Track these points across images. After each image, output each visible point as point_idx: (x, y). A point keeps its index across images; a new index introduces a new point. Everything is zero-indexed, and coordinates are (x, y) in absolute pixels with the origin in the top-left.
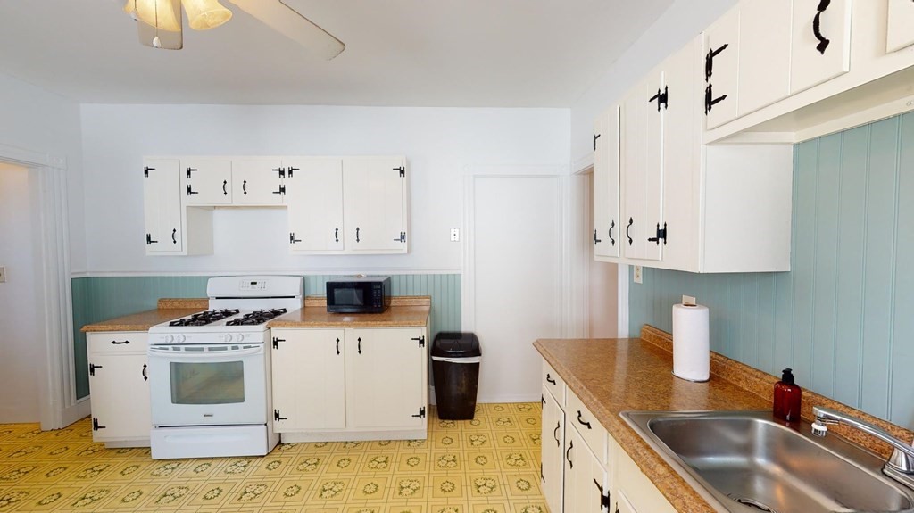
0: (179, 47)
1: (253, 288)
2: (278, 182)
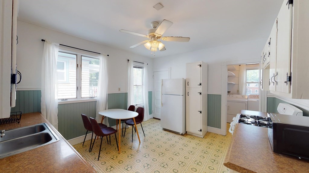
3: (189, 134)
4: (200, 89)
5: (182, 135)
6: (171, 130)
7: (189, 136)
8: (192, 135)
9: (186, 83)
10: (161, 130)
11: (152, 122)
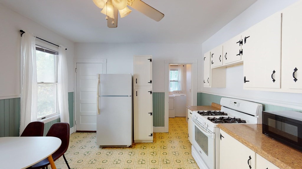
0: (163, 15)
1: (235, 105)
2: (239, 47)
3: (138, 143)
4: (150, 87)
5: (130, 147)
6: (113, 146)
7: (139, 146)
8: (140, 143)
9: (134, 81)
10: (97, 149)
11: (76, 140)
